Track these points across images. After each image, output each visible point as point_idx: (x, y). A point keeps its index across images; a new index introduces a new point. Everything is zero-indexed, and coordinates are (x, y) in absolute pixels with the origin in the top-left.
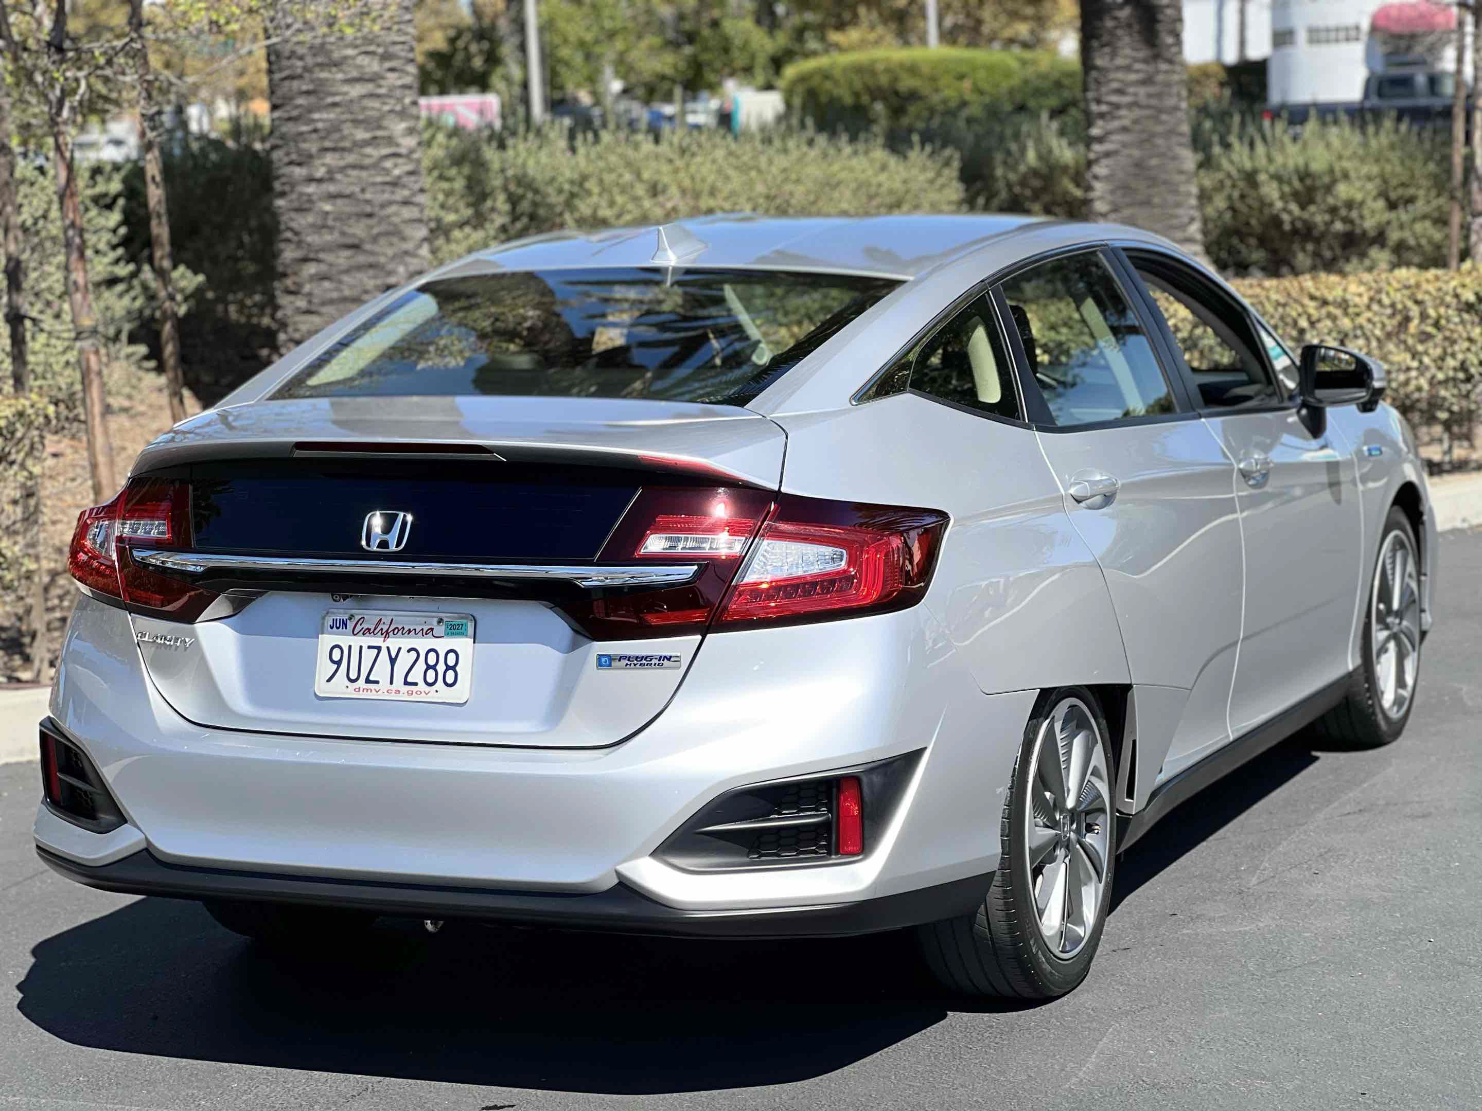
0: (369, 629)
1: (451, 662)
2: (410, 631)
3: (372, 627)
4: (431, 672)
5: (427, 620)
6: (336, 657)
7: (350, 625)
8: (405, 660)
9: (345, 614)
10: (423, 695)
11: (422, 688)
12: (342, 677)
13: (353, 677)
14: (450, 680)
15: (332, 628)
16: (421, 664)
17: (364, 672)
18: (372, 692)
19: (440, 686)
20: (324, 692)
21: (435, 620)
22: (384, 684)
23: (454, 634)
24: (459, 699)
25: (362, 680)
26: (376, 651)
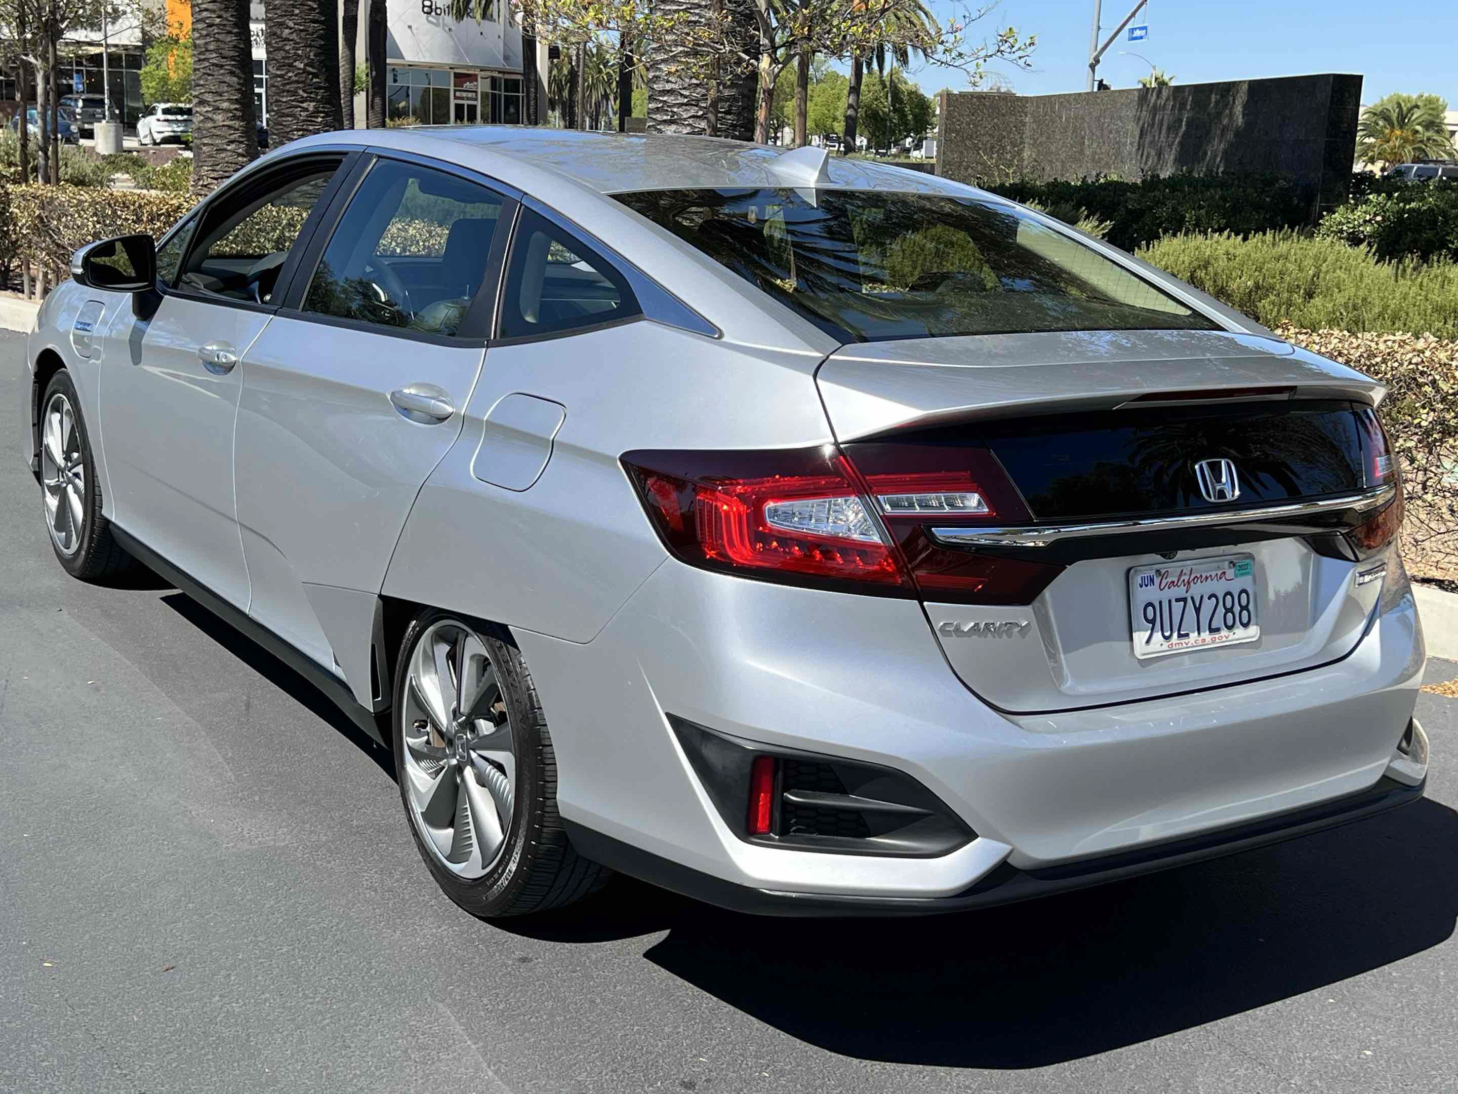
0: (1173, 582)
1: (1244, 603)
2: (1207, 578)
3: (1176, 579)
4: (1230, 615)
5: (1219, 564)
6: (1150, 615)
7: (1157, 581)
8: (1208, 606)
9: (1151, 570)
10: (1224, 639)
11: (1224, 632)
12: (1158, 636)
13: (1167, 634)
14: (1245, 620)
15: (1141, 586)
16: (1221, 608)
17: (1176, 627)
18: (1184, 645)
19: (1238, 628)
20: (1144, 654)
21: (1227, 563)
22: (1194, 635)
23: (1242, 575)
24: (1252, 637)
25: (1175, 635)
26: (1182, 603)
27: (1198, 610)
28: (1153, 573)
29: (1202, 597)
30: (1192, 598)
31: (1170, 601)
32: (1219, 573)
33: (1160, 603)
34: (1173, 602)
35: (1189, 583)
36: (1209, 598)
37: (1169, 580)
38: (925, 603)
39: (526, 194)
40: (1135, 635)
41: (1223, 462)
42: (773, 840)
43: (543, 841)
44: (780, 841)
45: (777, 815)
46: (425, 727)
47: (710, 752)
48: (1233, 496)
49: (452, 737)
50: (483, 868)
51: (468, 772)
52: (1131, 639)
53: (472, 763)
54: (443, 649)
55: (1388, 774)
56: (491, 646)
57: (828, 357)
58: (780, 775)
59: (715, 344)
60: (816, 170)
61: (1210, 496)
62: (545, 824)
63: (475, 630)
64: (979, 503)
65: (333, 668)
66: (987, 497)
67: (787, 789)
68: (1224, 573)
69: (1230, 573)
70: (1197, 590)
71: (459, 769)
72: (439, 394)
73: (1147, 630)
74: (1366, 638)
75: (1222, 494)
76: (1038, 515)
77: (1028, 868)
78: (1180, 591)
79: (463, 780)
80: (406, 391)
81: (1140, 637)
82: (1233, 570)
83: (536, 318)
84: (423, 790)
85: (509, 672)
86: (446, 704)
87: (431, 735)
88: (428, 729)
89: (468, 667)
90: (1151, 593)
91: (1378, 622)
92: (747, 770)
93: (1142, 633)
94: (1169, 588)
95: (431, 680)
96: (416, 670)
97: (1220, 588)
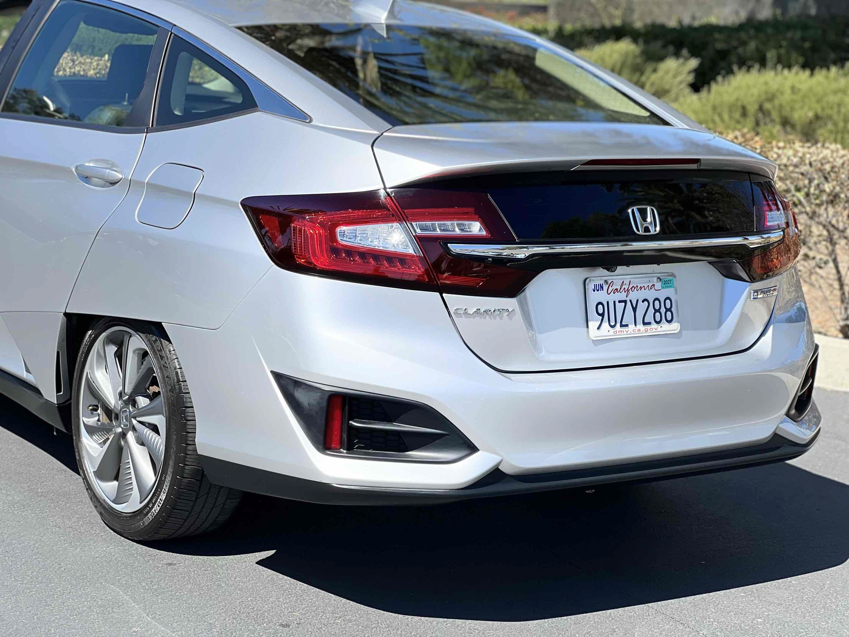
0: (617, 289)
1: (668, 306)
2: (641, 288)
3: (619, 288)
4: (658, 314)
5: (650, 279)
6: (601, 311)
7: (605, 287)
8: (642, 307)
9: (602, 280)
10: (654, 330)
11: (654, 326)
12: (605, 325)
13: (613, 324)
14: (669, 318)
15: (594, 291)
16: (651, 309)
17: (619, 320)
18: (625, 333)
19: (664, 323)
20: (596, 337)
21: (655, 279)
22: (632, 327)
23: (667, 287)
24: (675, 330)
25: (618, 325)
26: (624, 304)
27: (635, 309)
28: (602, 282)
29: (637, 300)
30: (630, 301)
31: (614, 302)
32: (650, 285)
33: (608, 302)
34: (617, 303)
35: (628, 290)
36: (643, 301)
37: (614, 287)
38: (444, 295)
39: (175, 25)
40: (590, 323)
41: (648, 208)
42: (343, 453)
43: (185, 476)
44: (347, 453)
45: (345, 436)
46: (96, 410)
47: (300, 395)
48: (655, 231)
49: (118, 412)
50: (141, 503)
51: (130, 436)
52: (588, 327)
53: (134, 429)
54: (112, 349)
55: (777, 432)
56: (149, 340)
57: (382, 134)
58: (347, 407)
59: (307, 126)
60: (386, 10)
61: (638, 230)
62: (187, 463)
63: (136, 331)
64: (480, 230)
65: (24, 375)
66: (486, 224)
67: (352, 419)
68: (654, 285)
69: (658, 285)
70: (634, 296)
71: (123, 435)
72: (112, 166)
73: (597, 321)
74: (763, 339)
75: (647, 229)
76: (519, 237)
77: (512, 474)
78: (622, 296)
79: (126, 442)
80: (87, 164)
81: (593, 324)
82: (660, 283)
83: (182, 113)
84: (95, 455)
85: (162, 357)
86: (114, 389)
87: (101, 416)
88: (99, 411)
89: (131, 359)
90: (602, 296)
91: (771, 328)
92: (324, 404)
93: (595, 322)
94: (614, 293)
95: (102, 373)
96: (92, 368)
97: (651, 295)
